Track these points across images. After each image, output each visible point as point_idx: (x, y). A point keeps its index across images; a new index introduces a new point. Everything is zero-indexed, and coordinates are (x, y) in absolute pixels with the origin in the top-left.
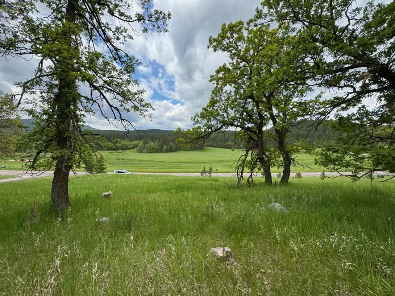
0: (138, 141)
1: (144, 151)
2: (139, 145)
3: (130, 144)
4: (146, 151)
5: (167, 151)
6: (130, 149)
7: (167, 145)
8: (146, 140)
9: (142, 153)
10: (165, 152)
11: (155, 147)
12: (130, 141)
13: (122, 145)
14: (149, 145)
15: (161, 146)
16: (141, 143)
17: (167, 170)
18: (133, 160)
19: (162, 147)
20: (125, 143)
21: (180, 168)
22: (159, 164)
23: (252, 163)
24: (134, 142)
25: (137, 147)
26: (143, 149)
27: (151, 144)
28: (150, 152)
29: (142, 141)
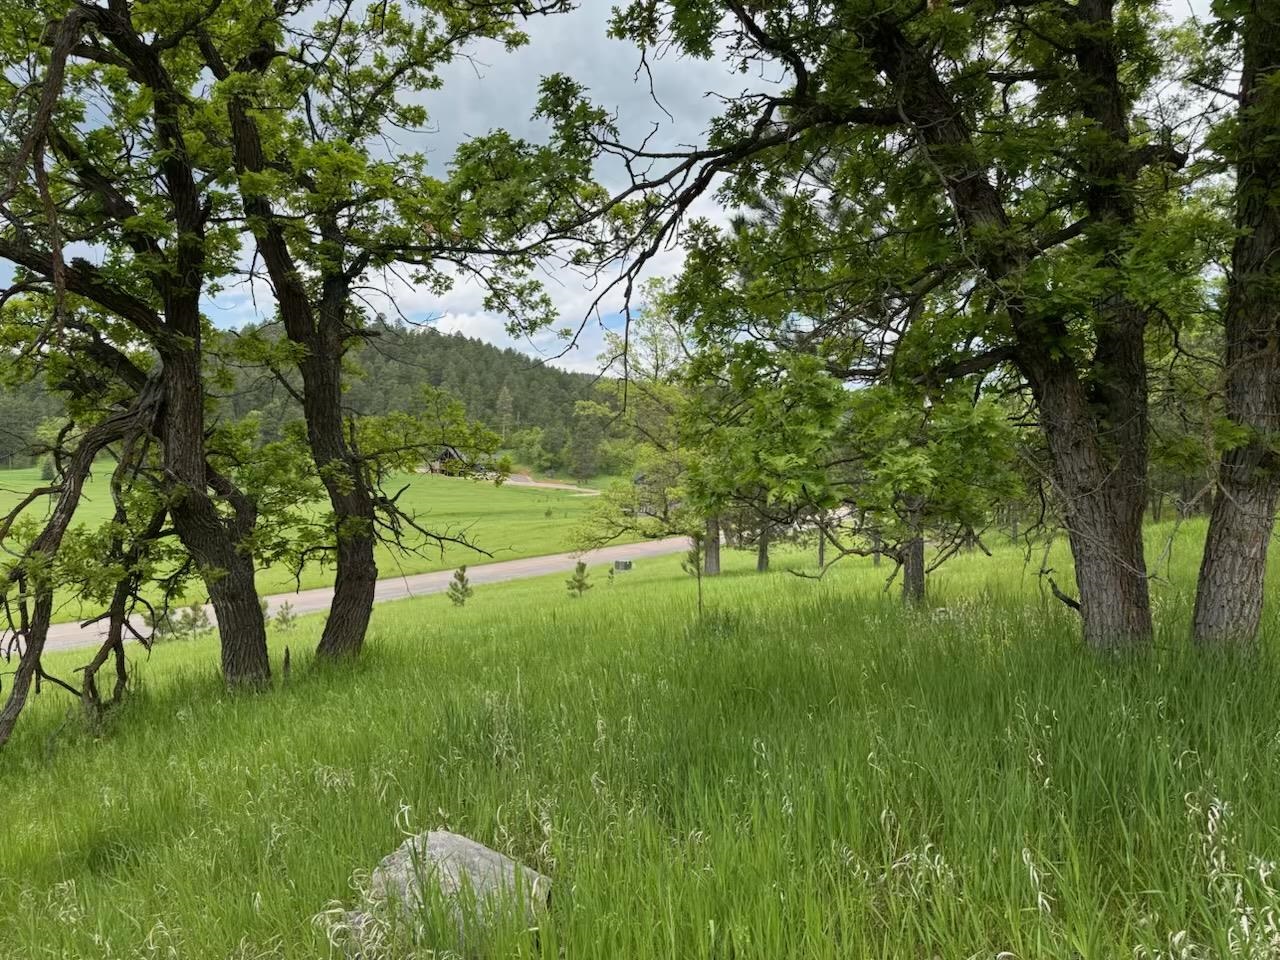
23: (118, 544)
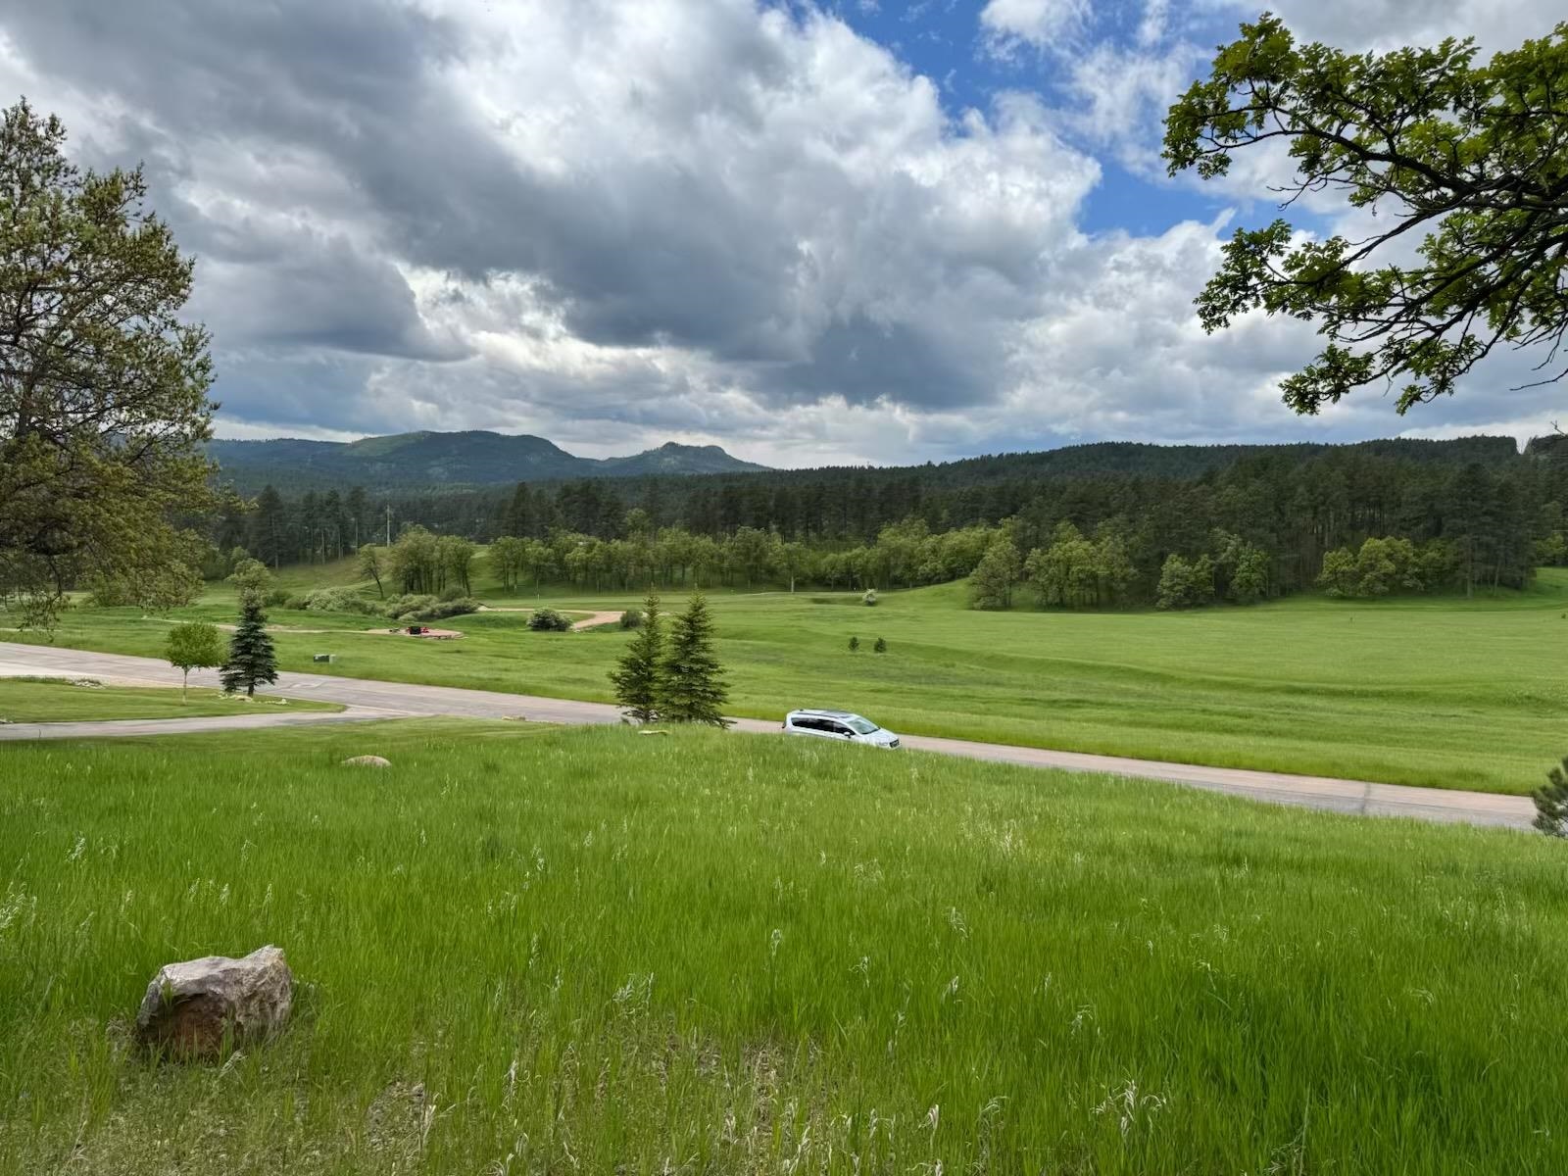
0: (979, 532)
1: (1018, 594)
2: (989, 556)
3: (934, 551)
4: (1037, 598)
5: (1191, 599)
6: (928, 581)
7: (1190, 555)
8: (1036, 521)
9: (1006, 606)
10: (1177, 606)
11: (1102, 571)
12: (936, 527)
13: (886, 559)
14: (1056, 552)
15: (1143, 564)
16: (998, 542)
17: (1176, 740)
18: (944, 651)
19: (1150, 565)
20: (902, 540)
21: (1300, 737)
22: (1125, 693)
24: (955, 538)
25: (974, 565)
26: (1012, 583)
27: (1073, 546)
28: (1061, 605)
29: (1008, 524)
